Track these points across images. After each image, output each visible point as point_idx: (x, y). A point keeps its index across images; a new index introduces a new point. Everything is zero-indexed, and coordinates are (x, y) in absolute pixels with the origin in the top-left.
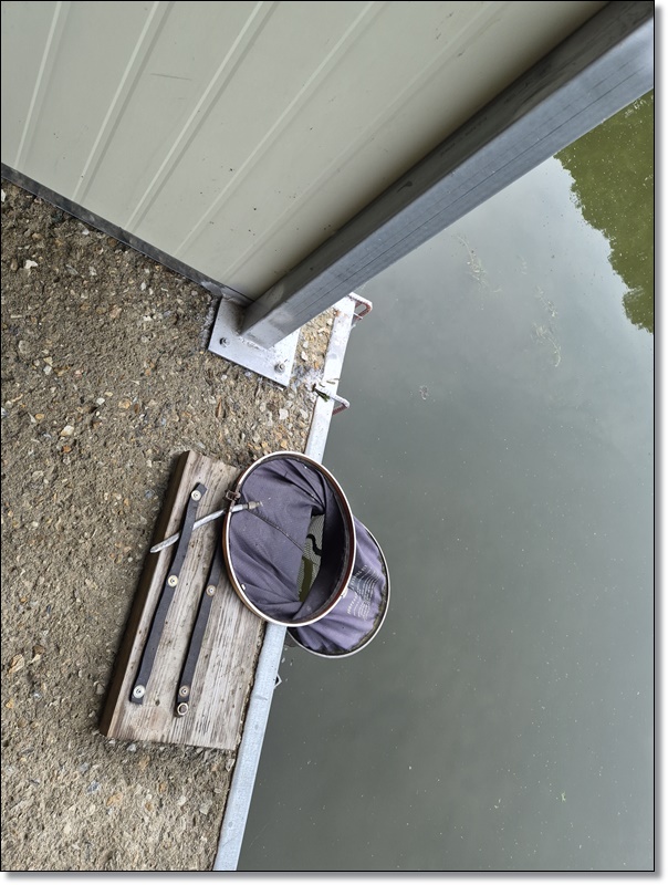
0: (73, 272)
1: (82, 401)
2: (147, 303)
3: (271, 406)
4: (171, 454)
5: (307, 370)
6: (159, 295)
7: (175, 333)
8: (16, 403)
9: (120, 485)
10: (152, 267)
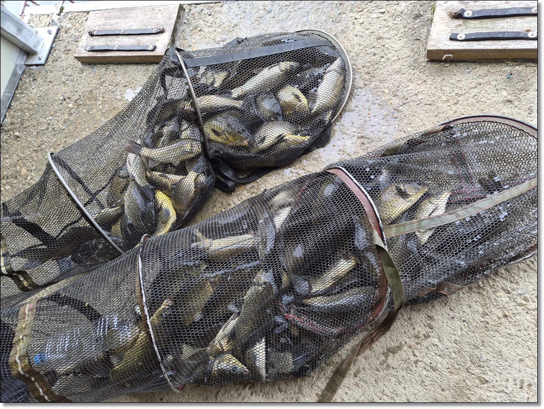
0: (20, 120)
1: (62, 104)
2: (29, 92)
3: (66, 32)
4: (81, 67)
5: (53, 21)
6: (26, 88)
7: (39, 79)
8: (62, 125)
9: (90, 82)
10: (16, 94)
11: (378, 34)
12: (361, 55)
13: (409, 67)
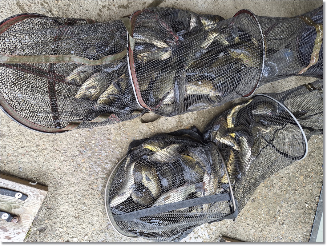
11: (77, 221)
12: (93, 206)
13: (62, 186)
